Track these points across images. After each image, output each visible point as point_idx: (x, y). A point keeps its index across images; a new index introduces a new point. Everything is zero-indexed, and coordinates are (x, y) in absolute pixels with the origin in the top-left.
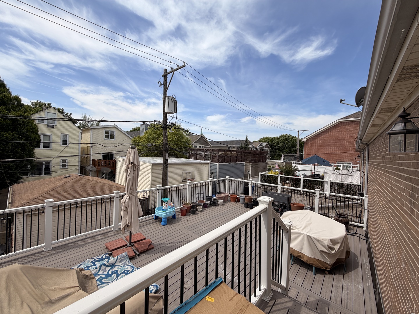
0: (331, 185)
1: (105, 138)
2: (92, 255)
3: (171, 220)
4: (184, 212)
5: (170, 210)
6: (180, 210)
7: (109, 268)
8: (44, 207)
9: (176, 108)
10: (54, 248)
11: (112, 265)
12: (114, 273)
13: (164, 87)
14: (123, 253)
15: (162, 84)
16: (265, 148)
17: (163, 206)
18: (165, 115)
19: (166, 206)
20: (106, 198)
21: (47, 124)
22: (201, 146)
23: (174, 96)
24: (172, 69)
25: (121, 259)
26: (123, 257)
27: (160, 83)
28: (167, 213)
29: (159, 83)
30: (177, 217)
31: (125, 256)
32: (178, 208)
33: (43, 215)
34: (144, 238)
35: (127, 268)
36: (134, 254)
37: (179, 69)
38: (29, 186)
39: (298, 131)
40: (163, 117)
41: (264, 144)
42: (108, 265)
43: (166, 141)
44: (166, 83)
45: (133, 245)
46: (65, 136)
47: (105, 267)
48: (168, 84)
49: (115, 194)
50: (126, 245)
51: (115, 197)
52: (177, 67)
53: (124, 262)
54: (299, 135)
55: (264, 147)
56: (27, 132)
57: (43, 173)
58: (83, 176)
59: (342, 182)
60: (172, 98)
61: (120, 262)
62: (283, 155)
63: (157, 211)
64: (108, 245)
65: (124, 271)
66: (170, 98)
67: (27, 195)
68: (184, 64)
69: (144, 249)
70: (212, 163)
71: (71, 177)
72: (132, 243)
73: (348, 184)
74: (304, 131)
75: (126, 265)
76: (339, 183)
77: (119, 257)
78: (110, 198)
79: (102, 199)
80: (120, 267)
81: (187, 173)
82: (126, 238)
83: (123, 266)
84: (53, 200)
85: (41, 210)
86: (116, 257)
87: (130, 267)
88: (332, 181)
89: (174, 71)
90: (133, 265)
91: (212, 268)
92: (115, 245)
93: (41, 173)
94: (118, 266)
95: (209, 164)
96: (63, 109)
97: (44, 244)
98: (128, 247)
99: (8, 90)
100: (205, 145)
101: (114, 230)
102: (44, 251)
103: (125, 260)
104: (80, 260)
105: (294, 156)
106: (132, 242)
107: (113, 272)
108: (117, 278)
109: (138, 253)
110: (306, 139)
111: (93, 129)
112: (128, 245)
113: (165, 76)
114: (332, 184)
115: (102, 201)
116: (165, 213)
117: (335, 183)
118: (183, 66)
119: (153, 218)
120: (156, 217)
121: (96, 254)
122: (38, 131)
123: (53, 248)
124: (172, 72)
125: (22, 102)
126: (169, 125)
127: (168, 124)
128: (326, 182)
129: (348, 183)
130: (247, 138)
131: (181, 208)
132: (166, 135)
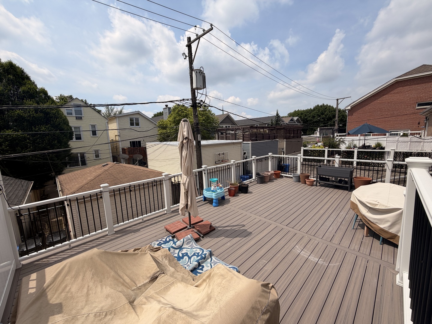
0: (394, 155)
1: (131, 125)
2: (156, 238)
3: (221, 201)
4: (232, 192)
5: (219, 191)
6: (227, 190)
7: (177, 251)
8: (101, 192)
9: (205, 82)
10: (117, 232)
11: (180, 248)
12: (185, 256)
13: (189, 59)
14: (188, 236)
15: (187, 56)
16: (297, 123)
17: (212, 186)
18: (193, 91)
19: (215, 186)
20: (156, 181)
21: (75, 116)
22: (228, 126)
23: (202, 69)
24: (197, 35)
25: (188, 241)
26: (189, 239)
27: (185, 55)
28: (218, 193)
29: (183, 55)
30: (226, 197)
31: (191, 238)
32: (226, 188)
33: (101, 200)
34: (202, 220)
35: (196, 251)
36: (199, 236)
37: (205, 34)
38: (73, 176)
39: (337, 100)
40: (192, 94)
41: (295, 118)
42: (176, 247)
43: (197, 121)
44: (191, 54)
45: (194, 227)
46: (93, 126)
47: (174, 249)
48: (193, 55)
49: (163, 177)
50: (186, 227)
51: (164, 179)
52: (203, 32)
53: (191, 244)
54: (338, 104)
55: (295, 122)
56: (59, 124)
57: (80, 164)
58: (118, 164)
59: (411, 151)
60: (199, 71)
61: (187, 244)
62: (319, 128)
63: (207, 192)
64: (168, 228)
65: (194, 253)
66: (198, 71)
67: (73, 184)
68: (211, 26)
69: (206, 231)
70: (244, 142)
71: (108, 165)
72: (192, 226)
73: (418, 153)
74: (344, 98)
75: (193, 248)
76: (406, 152)
77: (185, 240)
78: (160, 181)
79: (152, 182)
80: (188, 250)
81: (219, 154)
82: (182, 220)
83: (191, 248)
84: (108, 185)
85: (99, 195)
86: (182, 240)
87: (199, 249)
88: (396, 151)
89: (200, 38)
90: (201, 248)
91: (288, 250)
92: (176, 227)
93: (79, 164)
94: (186, 248)
95: (241, 143)
96: (85, 100)
97: (107, 228)
98: (188, 229)
99: (34, 83)
100: (231, 125)
101: (167, 213)
102: (108, 235)
103: (191, 243)
104: (146, 243)
105: (331, 128)
106: (191, 224)
107: (183, 254)
108: (189, 261)
109: (202, 235)
110: (351, 106)
111: (118, 117)
112: (188, 227)
113: (189, 46)
114: (397, 154)
115: (153, 184)
116: (216, 194)
117: (400, 152)
118: (210, 29)
119: (202, 200)
120: (205, 199)
121: (159, 237)
122: (68, 123)
123: (115, 232)
124: (197, 40)
125: (49, 95)
126: (199, 103)
127: (197, 102)
128: (389, 153)
129: (419, 151)
130: (277, 112)
131: (228, 189)
132: (196, 114)
